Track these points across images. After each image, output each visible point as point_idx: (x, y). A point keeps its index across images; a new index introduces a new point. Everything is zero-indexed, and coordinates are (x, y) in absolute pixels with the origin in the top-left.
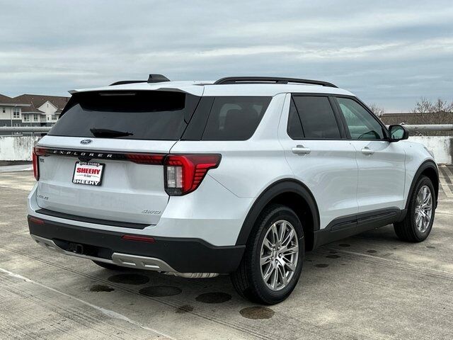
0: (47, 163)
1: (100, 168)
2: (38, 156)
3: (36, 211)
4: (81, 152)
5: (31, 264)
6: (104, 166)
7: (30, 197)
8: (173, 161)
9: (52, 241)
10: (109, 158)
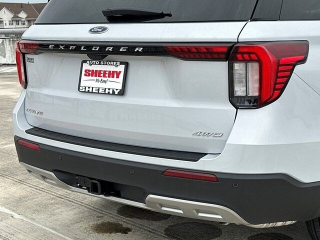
0: (37, 64)
1: (121, 68)
2: (24, 54)
3: (27, 132)
4: (92, 46)
5: (16, 191)
6: (127, 65)
7: (16, 111)
8: (242, 53)
9: (52, 174)
10: (138, 53)
